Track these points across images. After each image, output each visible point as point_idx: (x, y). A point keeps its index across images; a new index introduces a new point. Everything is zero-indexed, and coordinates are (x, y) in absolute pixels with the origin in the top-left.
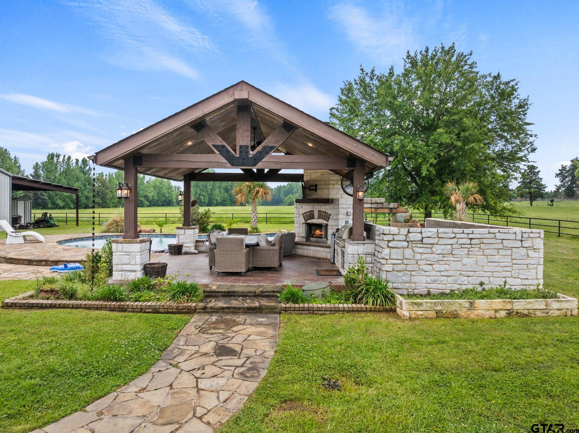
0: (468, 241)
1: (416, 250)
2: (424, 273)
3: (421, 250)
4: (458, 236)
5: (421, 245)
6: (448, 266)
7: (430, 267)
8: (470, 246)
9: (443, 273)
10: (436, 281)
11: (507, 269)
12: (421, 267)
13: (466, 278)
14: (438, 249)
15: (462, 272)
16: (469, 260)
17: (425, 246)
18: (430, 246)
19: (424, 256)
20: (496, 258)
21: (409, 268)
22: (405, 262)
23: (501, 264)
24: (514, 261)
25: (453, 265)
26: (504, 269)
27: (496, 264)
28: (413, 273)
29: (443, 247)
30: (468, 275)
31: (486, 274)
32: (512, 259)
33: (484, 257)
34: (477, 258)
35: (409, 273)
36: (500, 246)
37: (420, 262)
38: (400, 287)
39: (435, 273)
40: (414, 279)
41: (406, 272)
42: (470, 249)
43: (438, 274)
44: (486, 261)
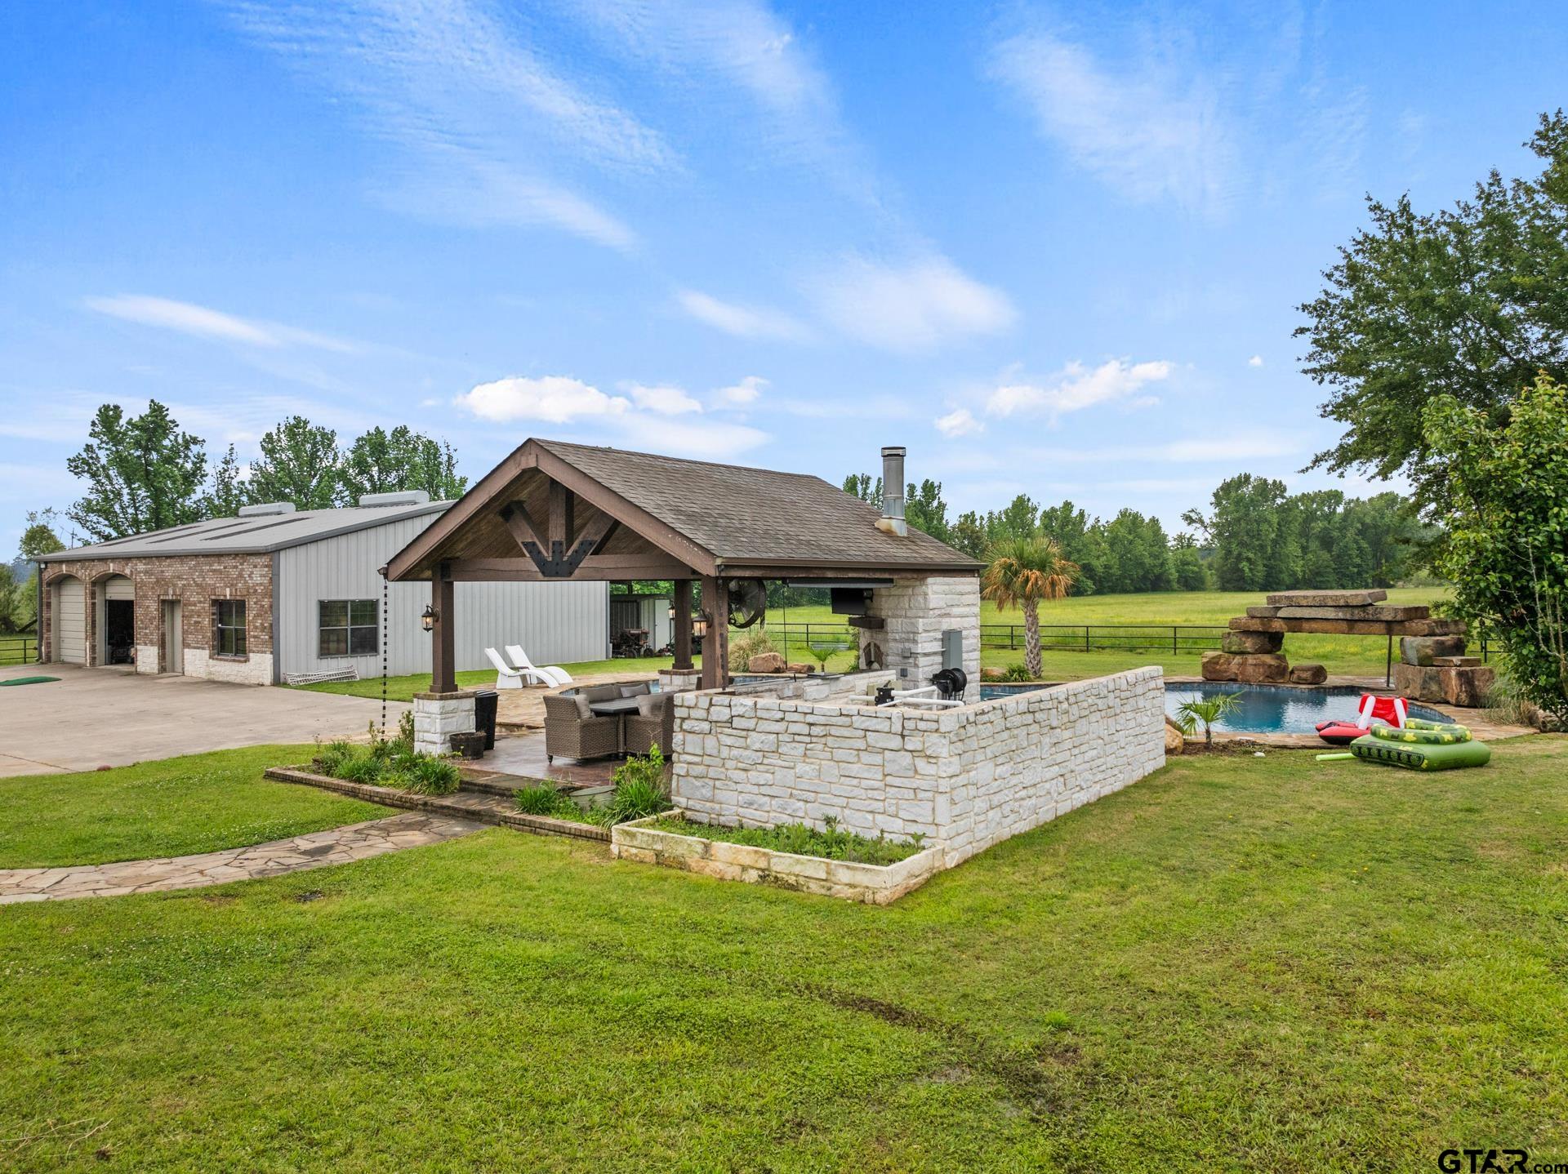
0: (805, 729)
1: (724, 739)
2: (734, 786)
3: (729, 741)
4: (789, 717)
5: (730, 731)
6: (770, 776)
7: (743, 775)
8: (807, 739)
9: (763, 790)
10: (751, 804)
11: (875, 794)
12: (729, 772)
13: (801, 804)
14: (755, 740)
15: (794, 791)
16: (807, 768)
17: (735, 732)
18: (744, 733)
19: (735, 752)
20: (855, 769)
21: (712, 773)
22: (707, 760)
23: (865, 783)
24: (888, 778)
25: (779, 773)
26: (871, 794)
27: (855, 782)
28: (717, 783)
29: (763, 737)
30: (804, 797)
31: (836, 801)
32: (886, 775)
33: (832, 763)
34: (820, 765)
35: (711, 783)
36: (861, 744)
37: (729, 764)
38: (698, 807)
39: (749, 788)
40: (720, 795)
41: (707, 780)
42: (809, 746)
43: (755, 789)
44: (836, 772)
